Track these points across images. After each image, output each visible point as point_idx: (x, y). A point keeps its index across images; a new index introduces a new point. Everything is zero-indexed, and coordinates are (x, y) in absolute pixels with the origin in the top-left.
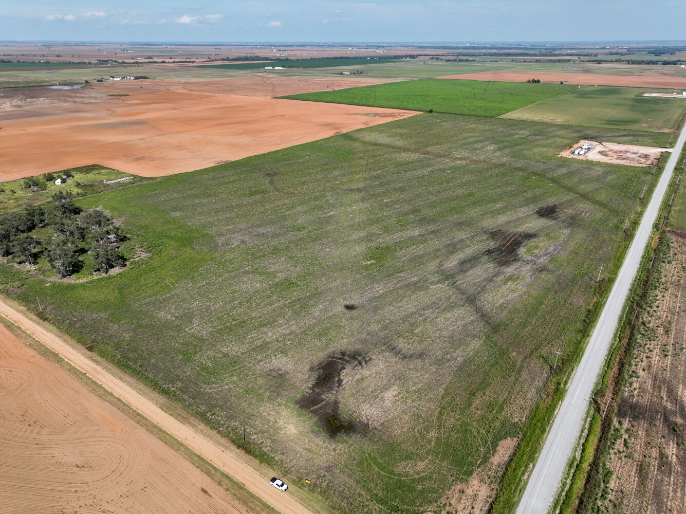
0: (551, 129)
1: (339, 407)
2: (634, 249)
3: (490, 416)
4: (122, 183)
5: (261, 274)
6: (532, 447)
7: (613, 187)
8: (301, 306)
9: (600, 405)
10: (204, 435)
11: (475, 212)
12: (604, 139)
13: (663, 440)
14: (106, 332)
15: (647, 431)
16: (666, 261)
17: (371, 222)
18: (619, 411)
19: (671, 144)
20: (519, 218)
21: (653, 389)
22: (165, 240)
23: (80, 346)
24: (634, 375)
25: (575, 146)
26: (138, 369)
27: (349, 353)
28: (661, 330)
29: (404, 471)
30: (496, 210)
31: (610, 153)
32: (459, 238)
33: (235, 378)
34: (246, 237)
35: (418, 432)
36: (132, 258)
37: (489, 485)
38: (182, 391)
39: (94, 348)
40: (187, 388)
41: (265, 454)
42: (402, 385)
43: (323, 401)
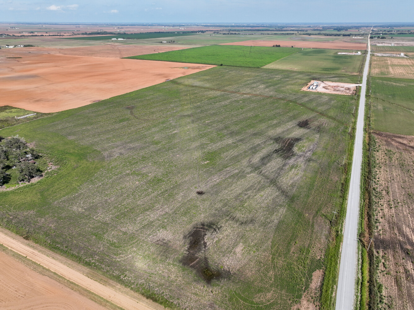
0: (294, 74)
1: (208, 261)
2: (357, 144)
3: (303, 257)
4: (29, 118)
5: (138, 175)
6: (332, 274)
7: (336, 107)
8: (169, 195)
9: (364, 242)
10: (122, 292)
11: (263, 126)
12: (324, 79)
13: (404, 261)
14: (37, 225)
15: (393, 256)
16: (376, 150)
17: (201, 136)
18: (375, 245)
19: (360, 81)
20: (289, 129)
21: (390, 229)
22: (67, 156)
23: (18, 237)
24: (377, 221)
25: (309, 84)
26: (65, 249)
27: (206, 224)
28: (384, 193)
29: (259, 300)
30: (274, 124)
31: (329, 87)
32: (257, 143)
33: (135, 249)
34: (122, 150)
35: (262, 273)
36: (46, 170)
37: (314, 303)
38: (100, 262)
39: (29, 237)
40: (103, 260)
41: (167, 301)
42: (245, 242)
43: (197, 258)
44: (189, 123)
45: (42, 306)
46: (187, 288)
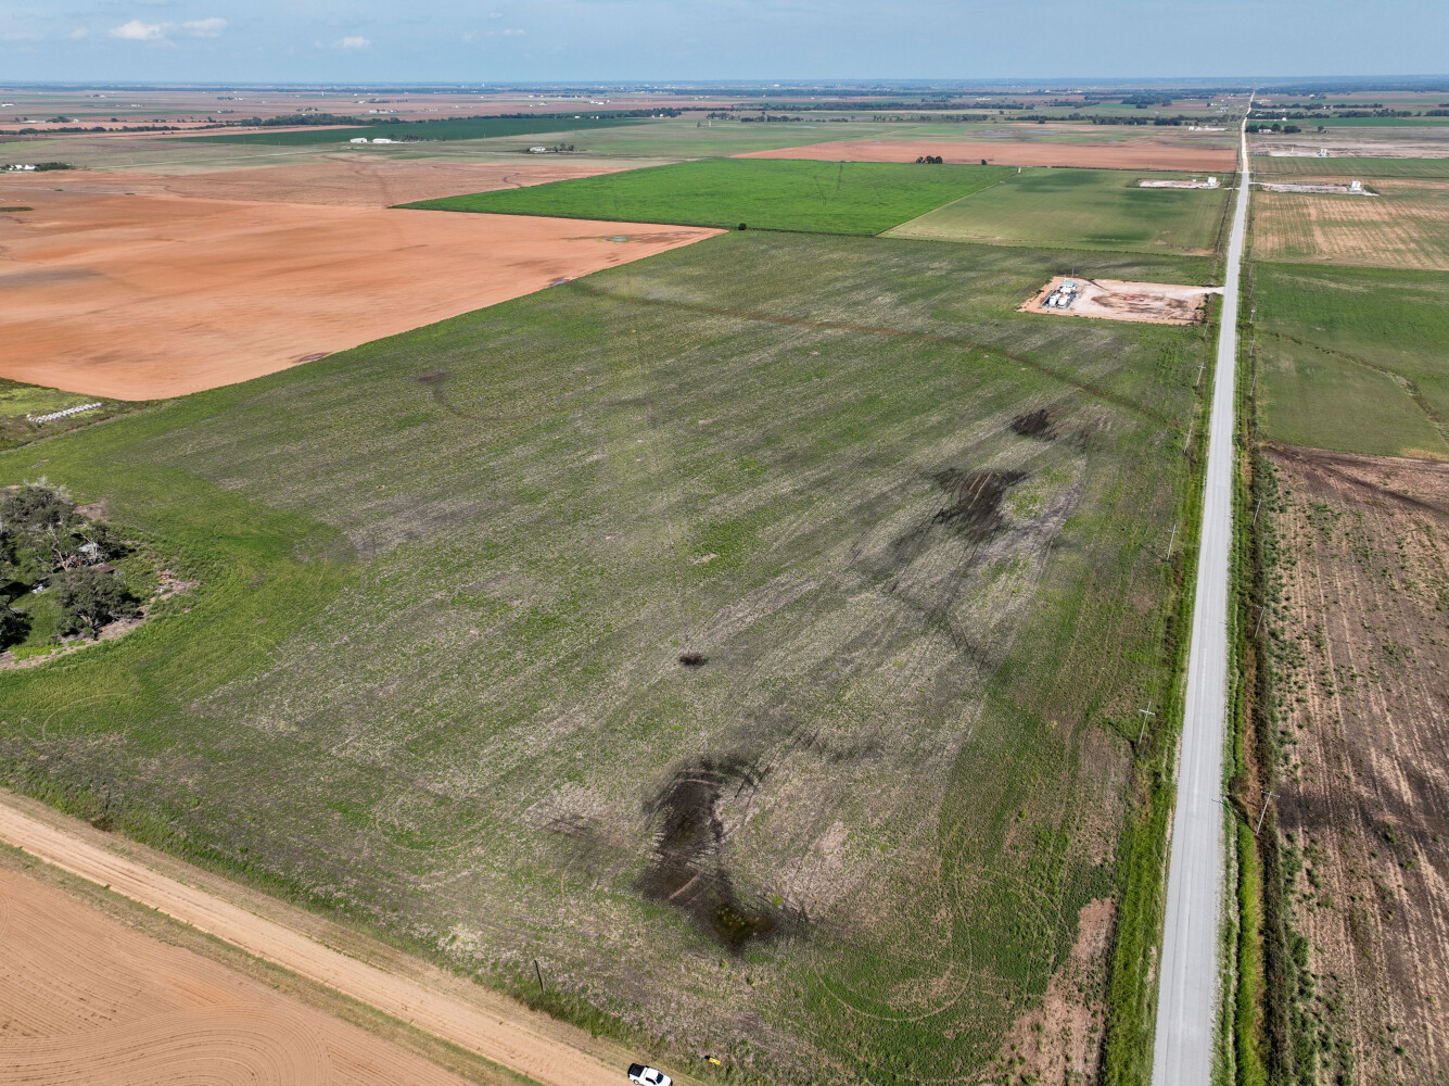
0: (991, 257)
1: (731, 884)
2: (1214, 489)
3: (1046, 860)
4: (76, 420)
5: (475, 605)
6: (1144, 912)
7: (1140, 367)
8: (586, 669)
9: (1244, 807)
10: (446, 991)
11: (894, 434)
12: (1096, 273)
13: (1374, 861)
14: (134, 780)
15: (1341, 848)
16: (1275, 506)
17: (686, 471)
18: (1281, 814)
19: (1216, 278)
20: (982, 442)
21: (1327, 762)
22: (223, 546)
23: (72, 822)
24: (1286, 739)
25: (1047, 289)
26: (240, 858)
27: (718, 762)
28: (1306, 645)
29: (907, 1002)
30: (932, 427)
31: (1113, 300)
32: (877, 491)
33: (479, 850)
34: (415, 524)
35: (912, 914)
36: (154, 595)
37: (1086, 1004)
38: (362, 897)
39: (111, 821)
40: (374, 888)
41: (598, 1014)
42: (851, 818)
43: (693, 875)
44: (641, 428)
45: (178, 1044)
46: (664, 970)
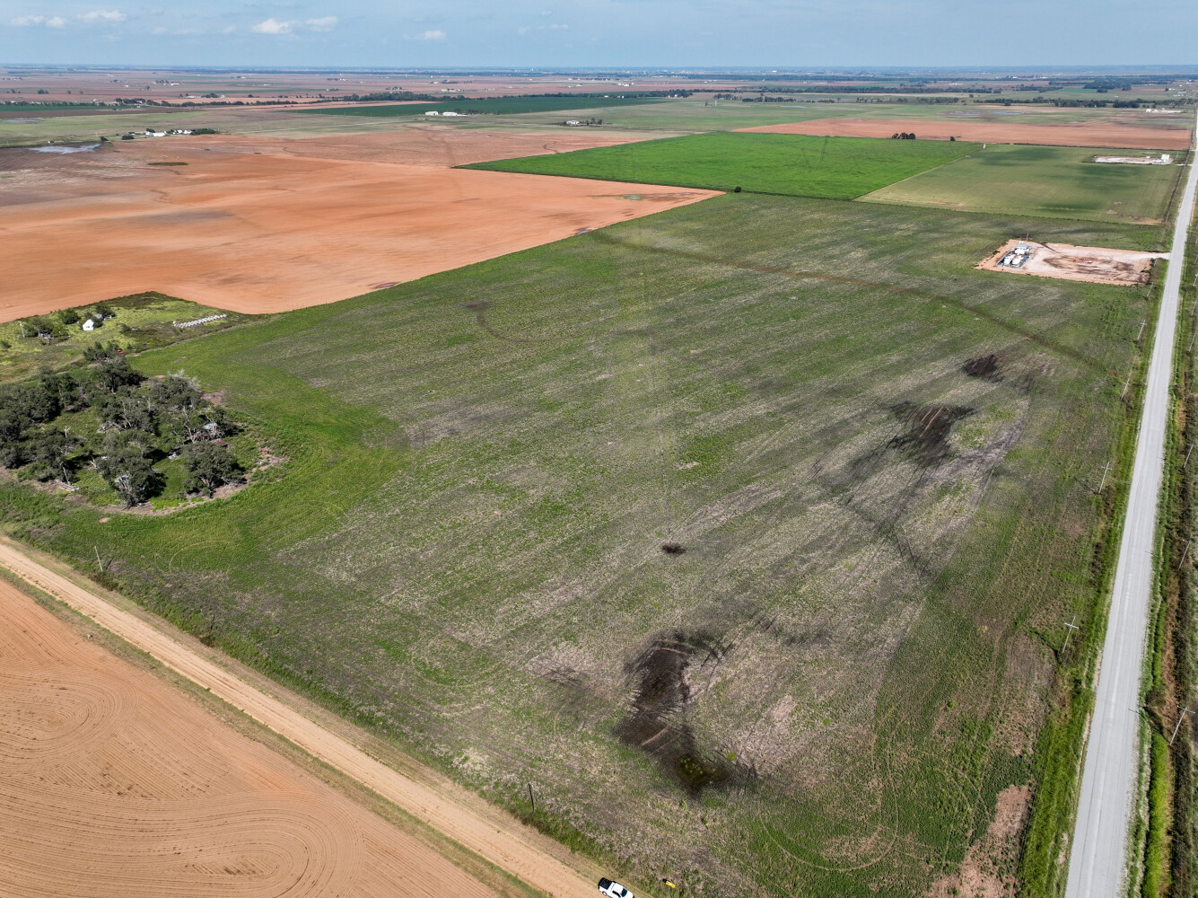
0: (954, 221)
1: (694, 738)
2: (1148, 433)
3: (970, 746)
4: (207, 327)
5: (499, 491)
6: (1058, 802)
7: (1084, 321)
8: (586, 550)
9: (1160, 719)
10: (457, 801)
11: (857, 370)
12: (1048, 237)
14: (232, 609)
17: (677, 392)
19: (1163, 244)
20: (935, 380)
22: (309, 431)
23: (186, 637)
25: (1003, 250)
26: (307, 678)
27: (689, 635)
29: (838, 855)
30: (892, 366)
31: (1063, 262)
32: (840, 418)
33: (490, 690)
34: (456, 422)
35: (847, 780)
36: (255, 466)
37: (999, 877)
38: (397, 718)
39: (214, 639)
40: (407, 712)
41: (577, 834)
42: (799, 693)
43: (662, 727)
44: (642, 354)
45: (252, 817)
46: (633, 804)
